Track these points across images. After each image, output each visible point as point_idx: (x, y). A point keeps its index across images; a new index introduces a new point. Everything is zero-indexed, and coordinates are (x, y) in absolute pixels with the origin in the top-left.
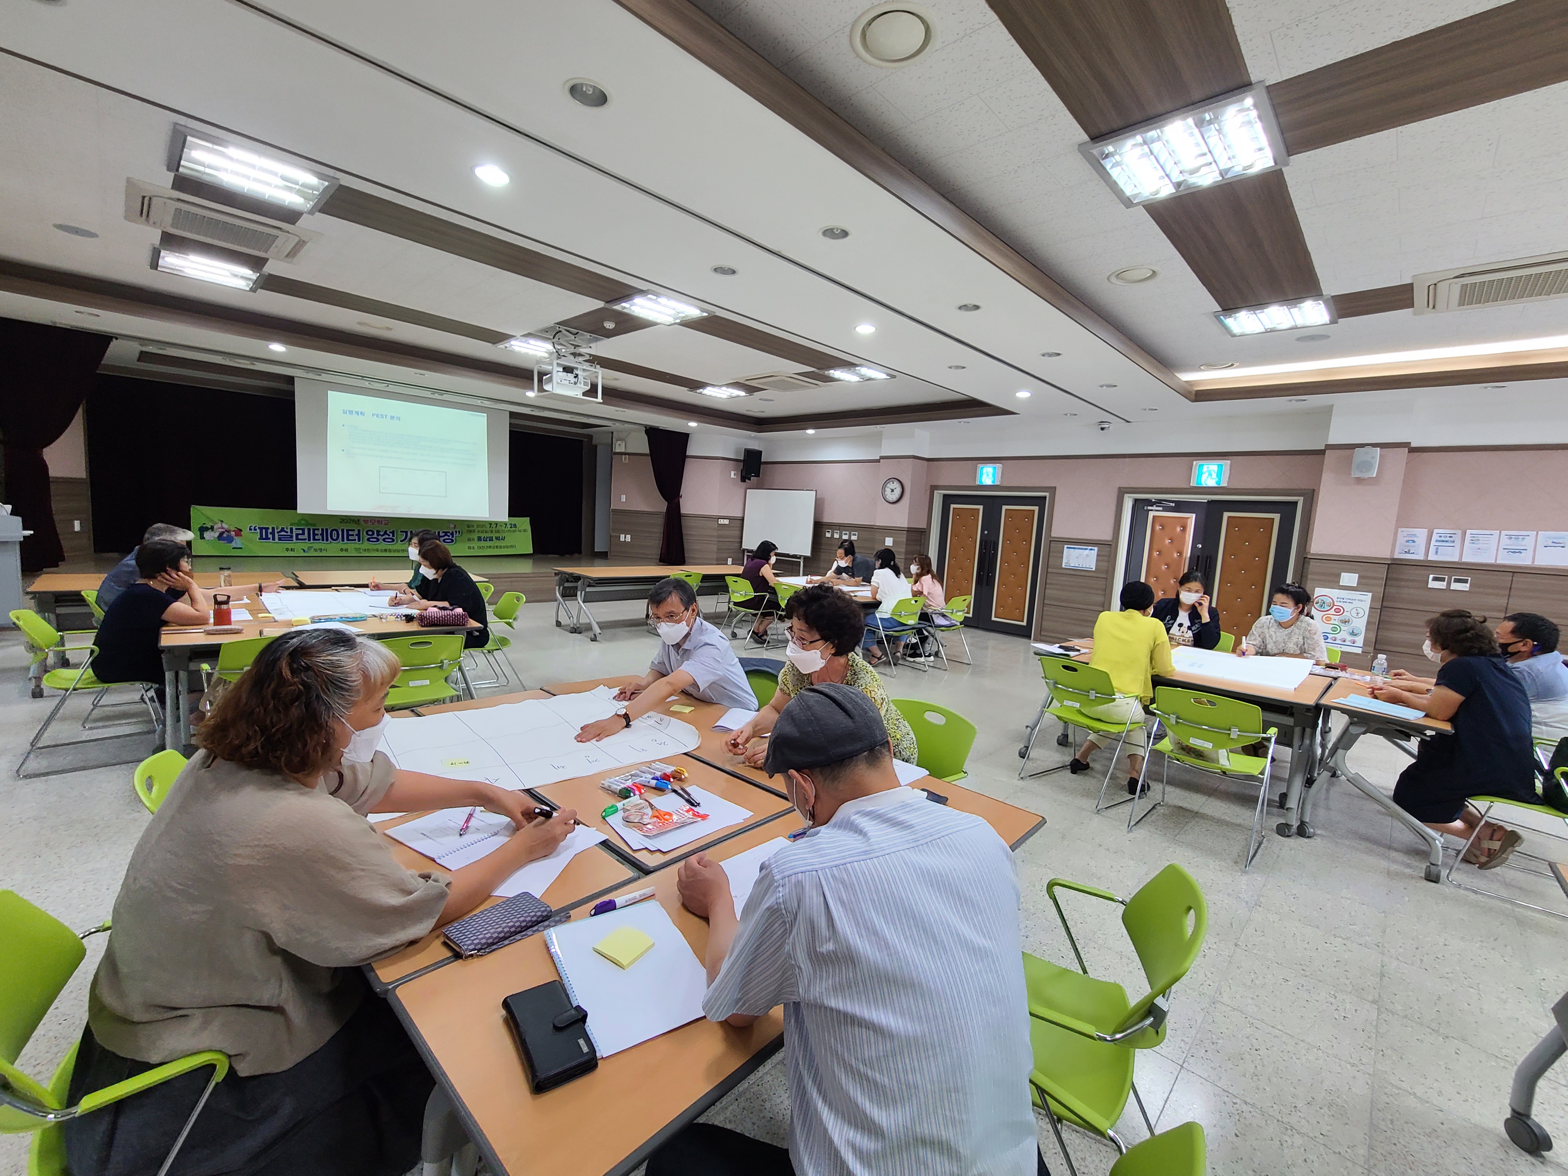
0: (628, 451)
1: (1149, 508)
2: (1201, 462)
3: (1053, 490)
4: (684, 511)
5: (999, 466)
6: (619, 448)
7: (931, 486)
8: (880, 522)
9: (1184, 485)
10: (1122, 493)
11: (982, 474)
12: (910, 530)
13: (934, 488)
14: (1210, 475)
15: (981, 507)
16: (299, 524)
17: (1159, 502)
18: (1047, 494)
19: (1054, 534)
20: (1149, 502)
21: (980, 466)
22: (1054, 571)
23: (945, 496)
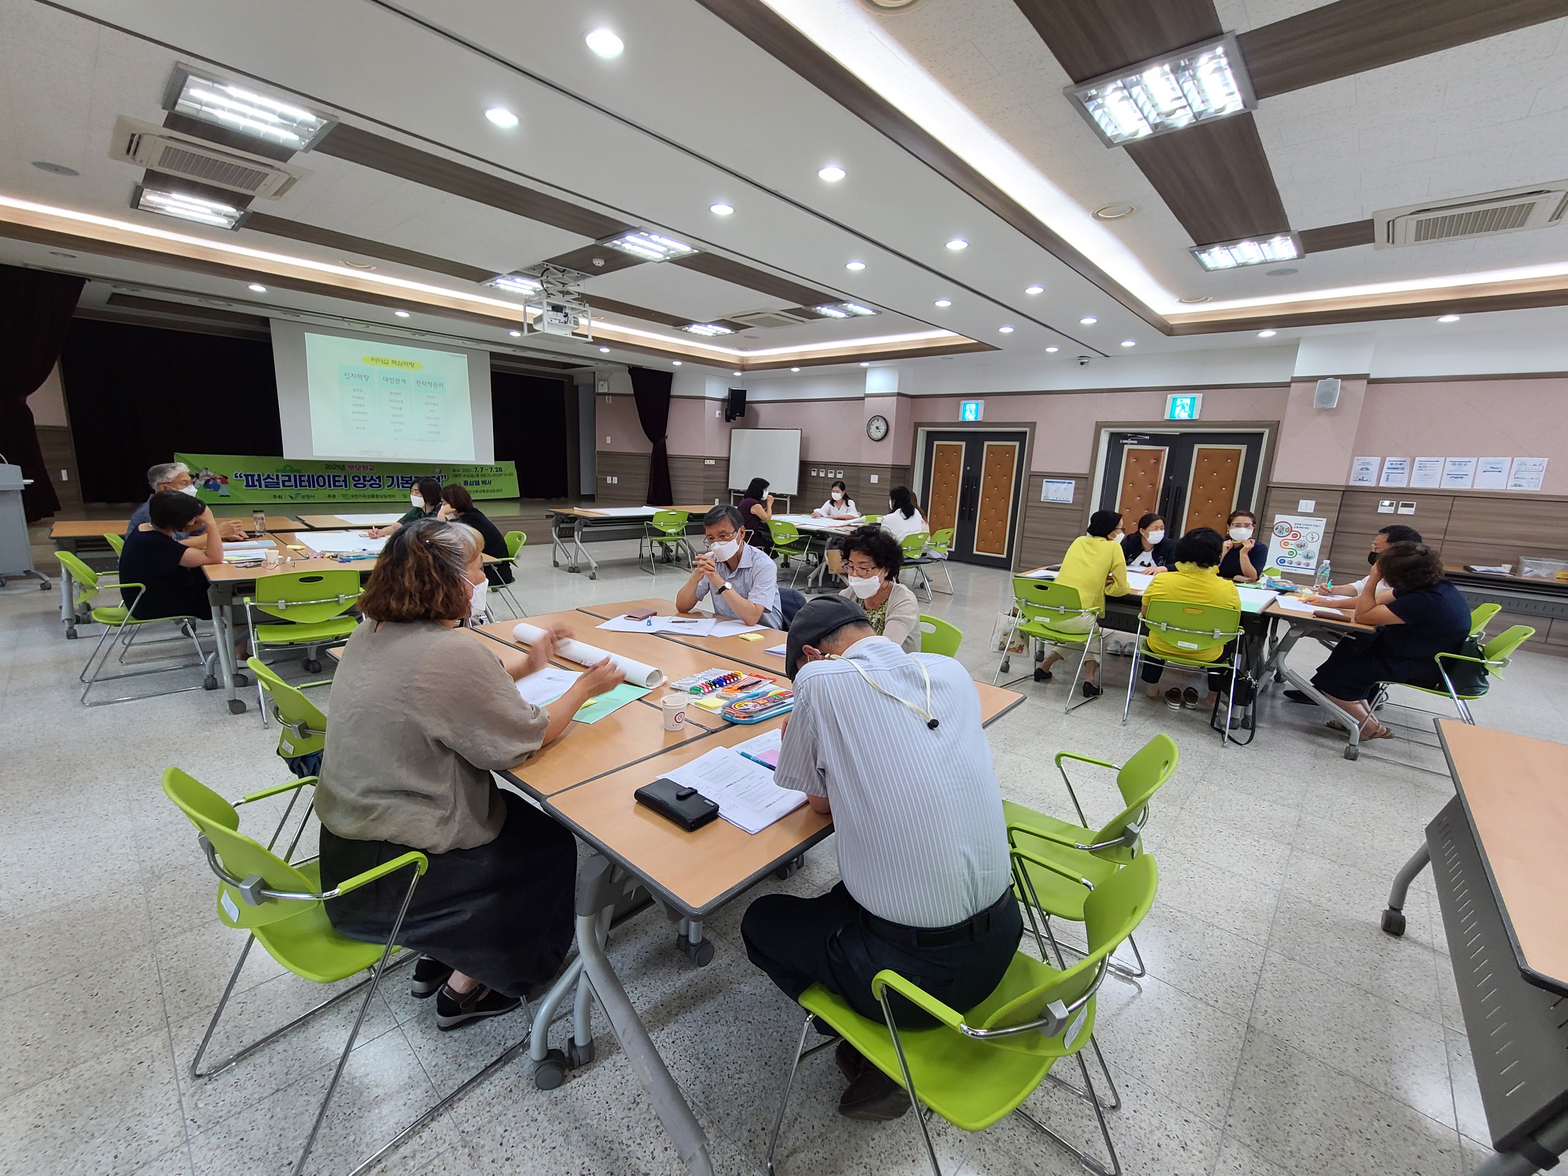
0: (611, 391)
1: (1125, 441)
2: (1175, 395)
3: (1033, 425)
4: (670, 452)
5: (981, 402)
6: (602, 388)
7: (915, 423)
8: (864, 461)
9: (1158, 419)
10: (1099, 426)
11: (965, 411)
12: (894, 468)
13: (917, 425)
14: (1183, 407)
15: (964, 444)
16: (284, 470)
17: (1134, 435)
18: (1028, 430)
19: (1034, 469)
20: (1124, 436)
21: (963, 402)
22: (1034, 504)
23: (928, 433)
